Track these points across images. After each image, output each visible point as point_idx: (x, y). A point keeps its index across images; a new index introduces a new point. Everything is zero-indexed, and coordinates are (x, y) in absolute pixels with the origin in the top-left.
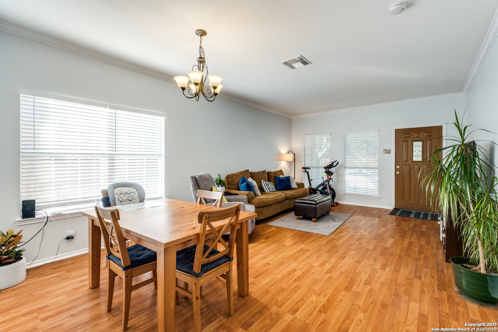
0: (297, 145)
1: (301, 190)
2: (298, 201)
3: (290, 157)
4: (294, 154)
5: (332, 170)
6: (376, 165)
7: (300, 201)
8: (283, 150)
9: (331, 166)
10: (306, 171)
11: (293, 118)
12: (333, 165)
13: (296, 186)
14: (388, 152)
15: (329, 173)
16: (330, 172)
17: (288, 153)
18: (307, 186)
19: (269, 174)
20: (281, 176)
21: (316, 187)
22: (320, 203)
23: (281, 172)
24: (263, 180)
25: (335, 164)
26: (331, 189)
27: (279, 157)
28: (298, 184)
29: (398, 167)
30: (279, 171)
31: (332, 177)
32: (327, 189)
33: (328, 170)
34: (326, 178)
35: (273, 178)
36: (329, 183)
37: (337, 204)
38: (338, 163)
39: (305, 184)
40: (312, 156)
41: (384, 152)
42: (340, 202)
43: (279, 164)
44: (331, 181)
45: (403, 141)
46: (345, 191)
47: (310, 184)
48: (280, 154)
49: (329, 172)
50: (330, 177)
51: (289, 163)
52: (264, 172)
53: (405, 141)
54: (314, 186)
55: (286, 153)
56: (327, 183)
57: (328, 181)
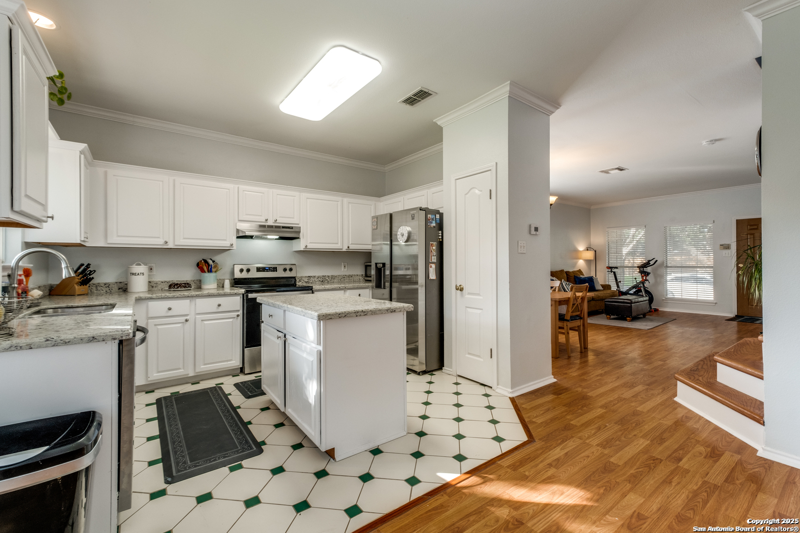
0: (598, 239)
1: (608, 292)
2: (610, 300)
3: (590, 255)
4: (595, 251)
5: (649, 269)
6: (711, 263)
7: (611, 300)
8: (581, 248)
9: (647, 264)
10: (612, 271)
11: (592, 207)
12: (650, 263)
13: (601, 288)
14: (727, 247)
15: (644, 274)
16: (646, 272)
17: (587, 250)
18: (614, 288)
19: (567, 273)
20: (581, 276)
21: (628, 290)
22: (635, 303)
23: (580, 271)
24: (563, 280)
25: (652, 263)
26: (648, 293)
27: (575, 254)
28: (602, 286)
29: (741, 265)
30: (577, 271)
31: (648, 278)
32: (642, 292)
33: (643, 269)
34: (639, 279)
35: (573, 278)
36: (644, 285)
37: (656, 310)
38: (657, 261)
39: (612, 286)
40: (617, 253)
41: (721, 248)
42: (661, 309)
43: (575, 264)
44: (647, 282)
45: (747, 234)
46: (667, 295)
47: (618, 286)
48: (576, 251)
49: (644, 271)
50: (646, 278)
51: (588, 262)
52: (562, 271)
53: (751, 234)
54: (624, 289)
55: (584, 250)
56: (642, 285)
57: (643, 282)
